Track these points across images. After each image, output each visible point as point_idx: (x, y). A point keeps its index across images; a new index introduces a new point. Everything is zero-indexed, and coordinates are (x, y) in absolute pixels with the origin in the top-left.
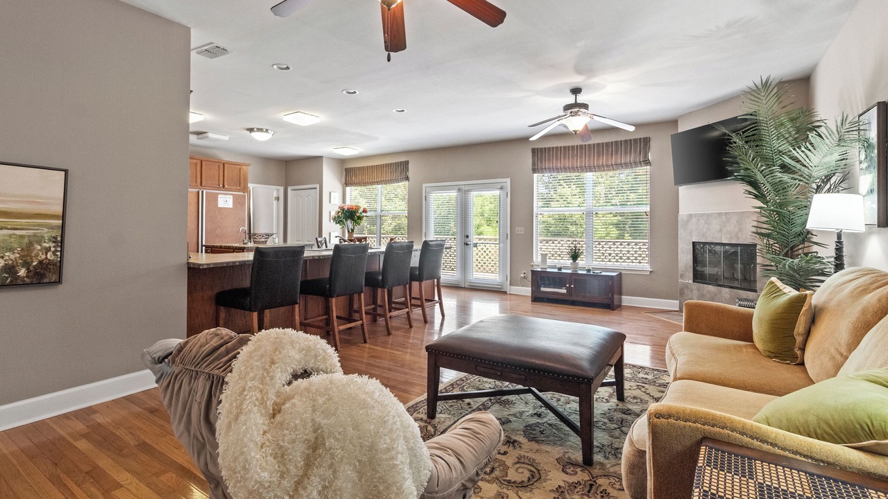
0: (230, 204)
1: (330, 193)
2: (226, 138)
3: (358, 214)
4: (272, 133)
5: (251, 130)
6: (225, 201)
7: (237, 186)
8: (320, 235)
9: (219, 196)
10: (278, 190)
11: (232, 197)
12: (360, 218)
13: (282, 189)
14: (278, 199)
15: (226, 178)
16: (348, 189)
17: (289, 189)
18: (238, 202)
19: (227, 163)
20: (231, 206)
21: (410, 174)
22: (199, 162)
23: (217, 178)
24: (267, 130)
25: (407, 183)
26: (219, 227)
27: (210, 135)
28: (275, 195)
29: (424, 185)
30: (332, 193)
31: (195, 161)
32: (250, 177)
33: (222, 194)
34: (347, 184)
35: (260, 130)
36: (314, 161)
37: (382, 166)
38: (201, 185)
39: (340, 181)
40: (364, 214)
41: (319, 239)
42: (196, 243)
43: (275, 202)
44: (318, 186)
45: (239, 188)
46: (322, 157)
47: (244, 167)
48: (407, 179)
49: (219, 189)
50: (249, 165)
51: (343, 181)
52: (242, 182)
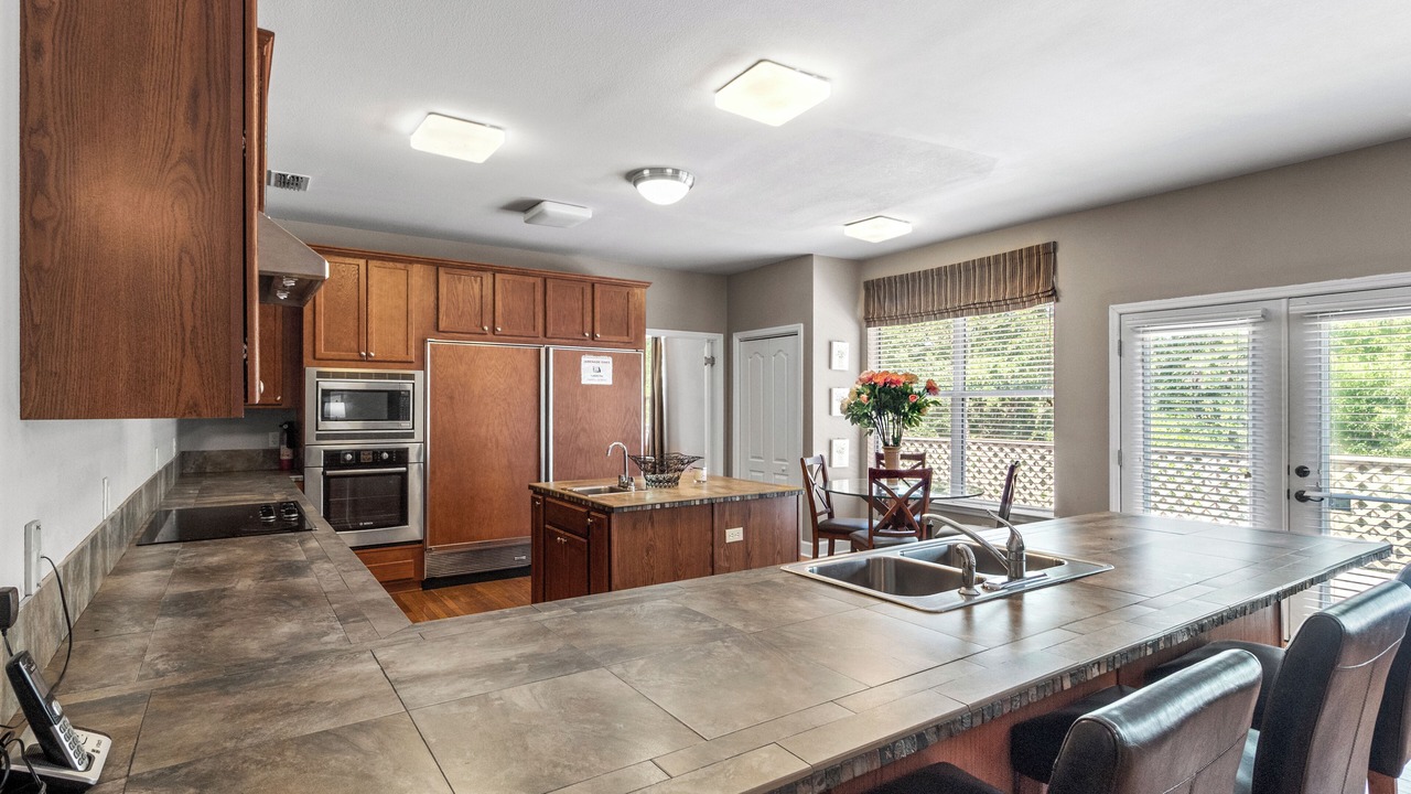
0: (606, 378)
1: (830, 344)
2: (587, 214)
3: (912, 400)
4: (690, 182)
5: (634, 176)
6: (597, 370)
7: (621, 334)
8: (808, 451)
9: (584, 359)
10: (712, 342)
11: (610, 359)
12: (918, 408)
13: (720, 338)
14: (711, 361)
15: (597, 317)
16: (872, 332)
17: (736, 338)
18: (627, 371)
19: (600, 283)
20: (609, 382)
21: (1063, 280)
22: (539, 281)
23: (578, 315)
24: (676, 172)
25: (1049, 307)
26: (584, 430)
27: (549, 207)
28: (707, 354)
29: (1114, 311)
30: (835, 344)
31: (531, 280)
32: (650, 314)
33: (590, 353)
34: (869, 320)
35: (658, 172)
36: (793, 266)
37: (968, 267)
38: (545, 336)
39: (854, 315)
40: (930, 398)
41: (808, 462)
42: (535, 467)
43: (707, 368)
44: (800, 328)
45: (626, 339)
46: (811, 255)
47: (637, 291)
48: (1053, 294)
49: (582, 341)
50: (646, 285)
51: (861, 312)
52: (633, 325)
